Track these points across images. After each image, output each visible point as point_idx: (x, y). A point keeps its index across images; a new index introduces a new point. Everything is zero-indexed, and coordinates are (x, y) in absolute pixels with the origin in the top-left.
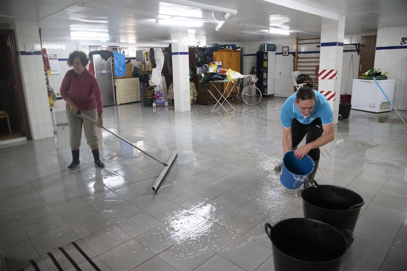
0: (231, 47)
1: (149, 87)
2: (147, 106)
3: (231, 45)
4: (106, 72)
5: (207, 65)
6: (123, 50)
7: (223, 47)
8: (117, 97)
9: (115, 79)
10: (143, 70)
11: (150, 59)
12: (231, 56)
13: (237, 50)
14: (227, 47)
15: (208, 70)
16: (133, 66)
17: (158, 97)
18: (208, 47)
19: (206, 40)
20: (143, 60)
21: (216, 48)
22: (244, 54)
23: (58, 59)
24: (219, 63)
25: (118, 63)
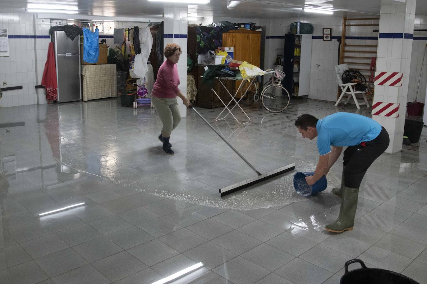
0: (248, 26)
1: (129, 79)
2: (126, 106)
3: (248, 24)
4: (71, 56)
5: (213, 52)
6: (97, 27)
7: (237, 27)
8: (84, 90)
9: (82, 66)
10: (123, 54)
11: (133, 42)
12: (249, 39)
13: (257, 30)
14: (242, 26)
15: (213, 59)
16: (109, 48)
17: (141, 94)
18: (216, 25)
19: (213, 15)
20: (124, 39)
21: (227, 28)
22: (267, 35)
23: (8, 36)
24: (230, 49)
25: (89, 44)
